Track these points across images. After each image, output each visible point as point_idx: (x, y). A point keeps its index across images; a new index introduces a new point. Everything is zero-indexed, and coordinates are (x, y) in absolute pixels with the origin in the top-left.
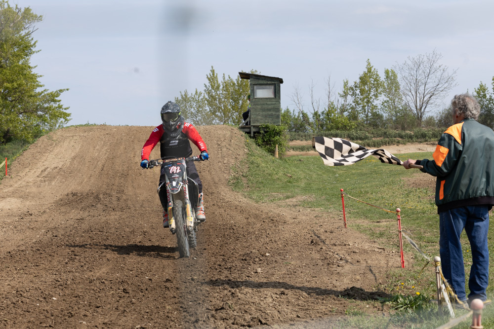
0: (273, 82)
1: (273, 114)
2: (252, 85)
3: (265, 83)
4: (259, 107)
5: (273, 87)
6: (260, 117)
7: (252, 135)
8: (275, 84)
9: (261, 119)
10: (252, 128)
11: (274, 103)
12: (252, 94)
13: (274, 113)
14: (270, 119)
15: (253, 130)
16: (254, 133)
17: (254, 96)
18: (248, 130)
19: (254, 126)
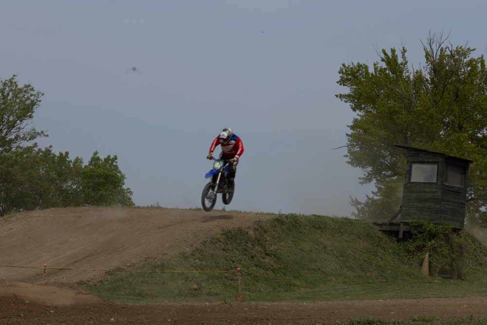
0: (436, 160)
1: (432, 207)
2: (409, 163)
3: (426, 161)
4: (414, 195)
5: (436, 166)
6: (413, 211)
7: (401, 236)
8: (438, 162)
9: (415, 213)
10: (402, 225)
11: (434, 190)
12: (408, 176)
13: (432, 205)
14: (427, 213)
15: (403, 228)
16: (404, 232)
17: (410, 178)
18: (394, 228)
19: (405, 224)
